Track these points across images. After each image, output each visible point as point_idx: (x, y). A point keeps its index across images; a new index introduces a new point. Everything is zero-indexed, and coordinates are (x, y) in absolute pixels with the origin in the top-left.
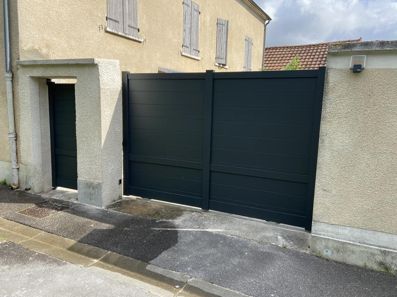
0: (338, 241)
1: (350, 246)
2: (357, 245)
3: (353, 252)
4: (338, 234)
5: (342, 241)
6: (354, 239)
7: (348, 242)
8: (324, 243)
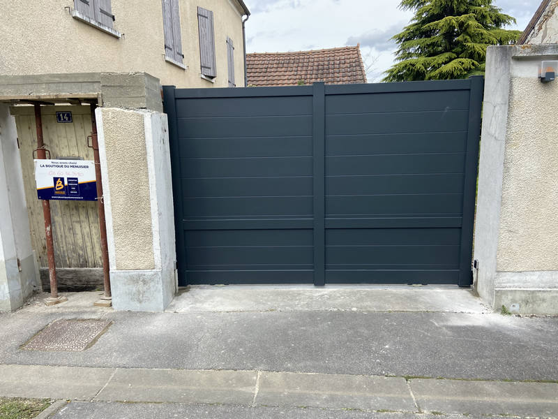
0: (527, 291)
1: (540, 294)
2: (547, 291)
3: (544, 300)
4: (526, 282)
5: (531, 289)
6: (543, 285)
7: (537, 289)
8: (510, 297)
